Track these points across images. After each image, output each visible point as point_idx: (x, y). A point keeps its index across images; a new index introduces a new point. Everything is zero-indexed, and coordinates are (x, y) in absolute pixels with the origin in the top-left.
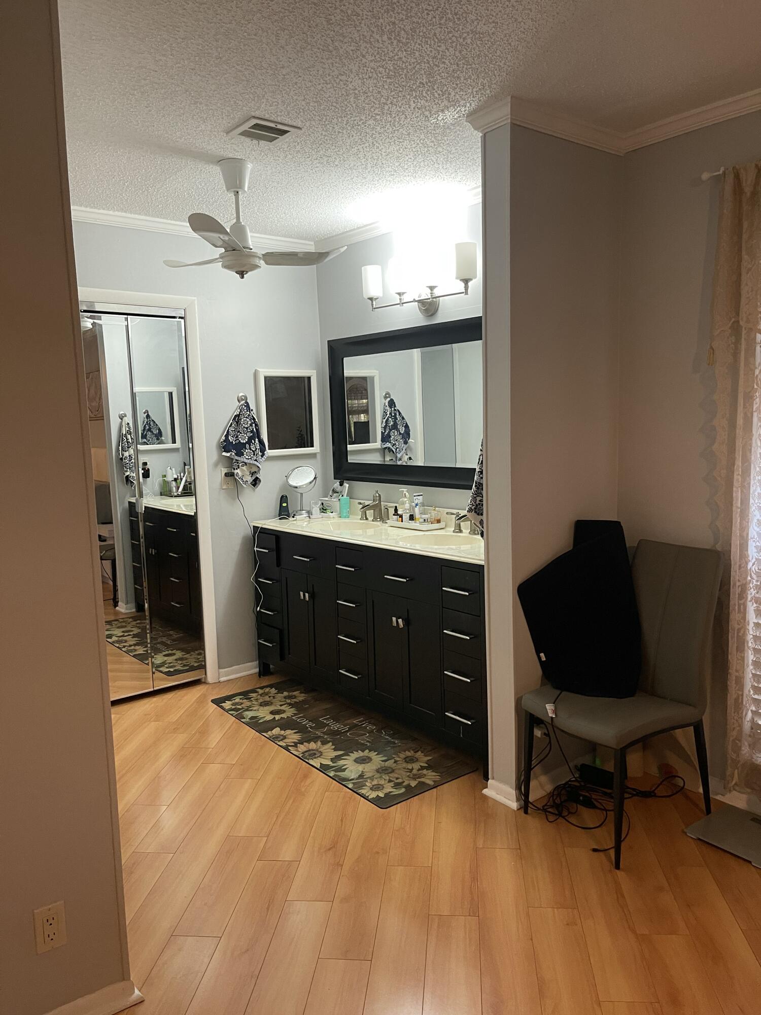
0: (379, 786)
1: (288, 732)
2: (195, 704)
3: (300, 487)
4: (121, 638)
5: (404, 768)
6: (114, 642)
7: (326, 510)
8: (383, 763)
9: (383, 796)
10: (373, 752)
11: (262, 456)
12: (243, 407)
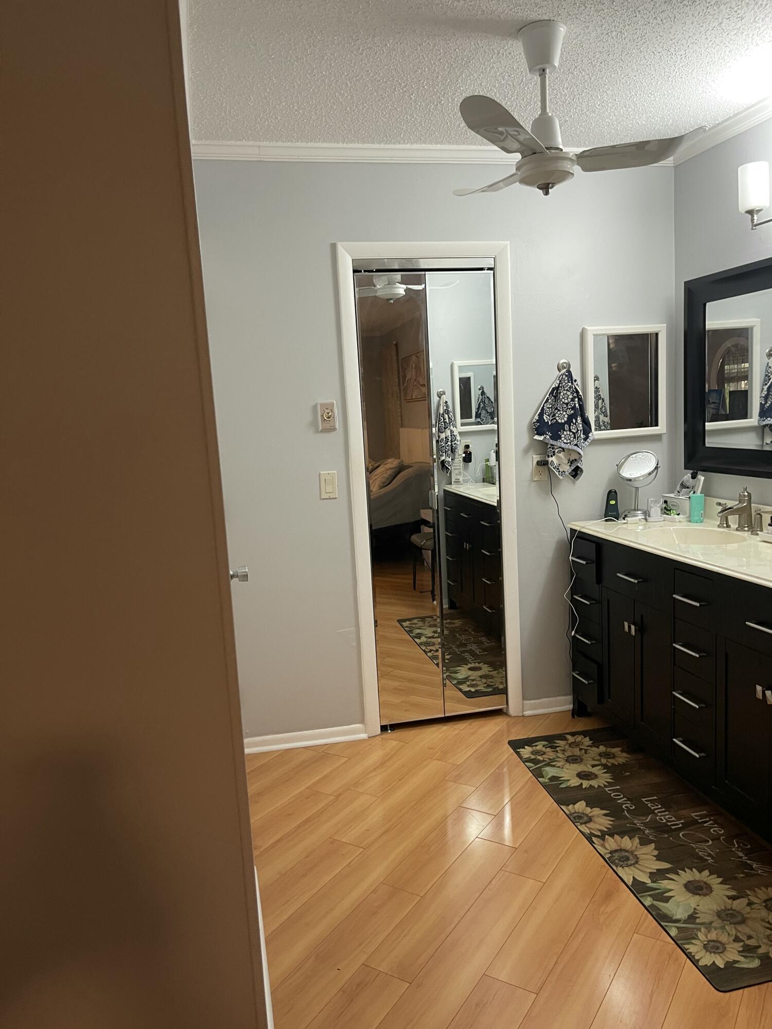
0: (719, 945)
1: (597, 811)
2: (489, 743)
3: (635, 479)
4: (430, 640)
5: (763, 920)
6: (421, 644)
7: (670, 510)
8: (730, 901)
9: (722, 966)
10: (716, 876)
11: (585, 439)
12: (564, 377)
